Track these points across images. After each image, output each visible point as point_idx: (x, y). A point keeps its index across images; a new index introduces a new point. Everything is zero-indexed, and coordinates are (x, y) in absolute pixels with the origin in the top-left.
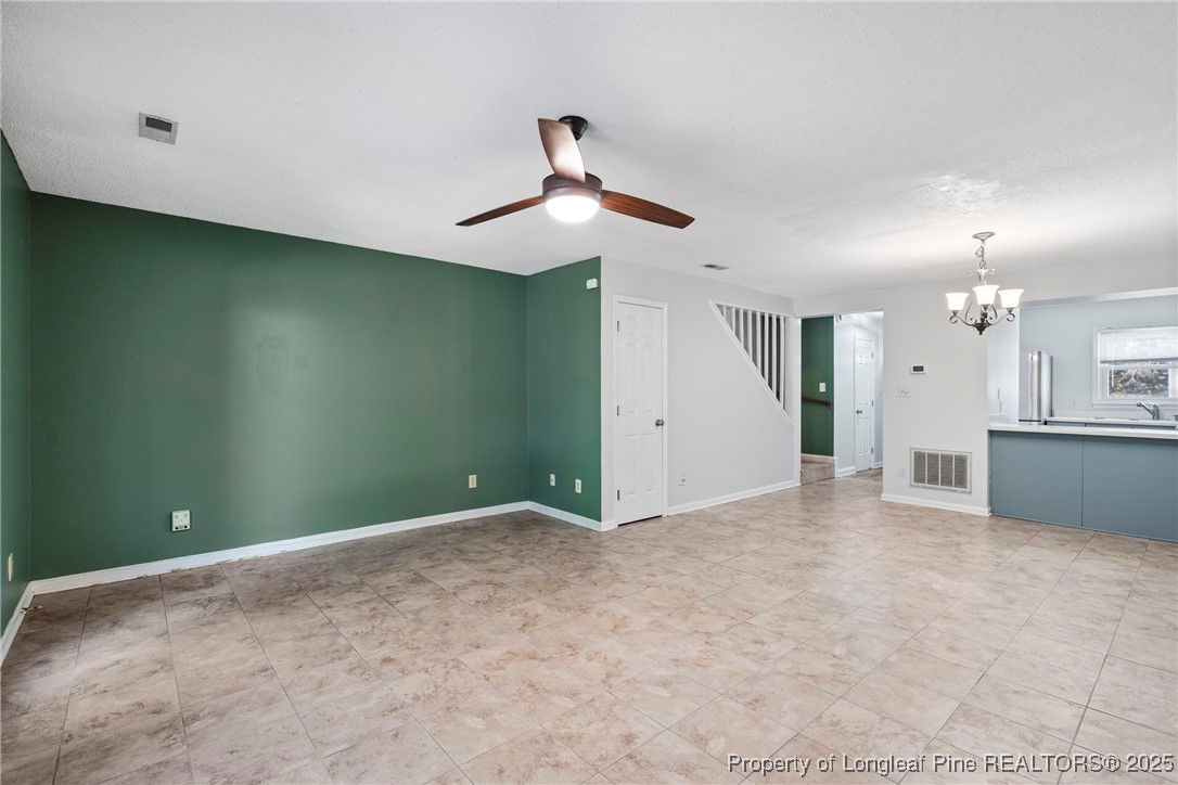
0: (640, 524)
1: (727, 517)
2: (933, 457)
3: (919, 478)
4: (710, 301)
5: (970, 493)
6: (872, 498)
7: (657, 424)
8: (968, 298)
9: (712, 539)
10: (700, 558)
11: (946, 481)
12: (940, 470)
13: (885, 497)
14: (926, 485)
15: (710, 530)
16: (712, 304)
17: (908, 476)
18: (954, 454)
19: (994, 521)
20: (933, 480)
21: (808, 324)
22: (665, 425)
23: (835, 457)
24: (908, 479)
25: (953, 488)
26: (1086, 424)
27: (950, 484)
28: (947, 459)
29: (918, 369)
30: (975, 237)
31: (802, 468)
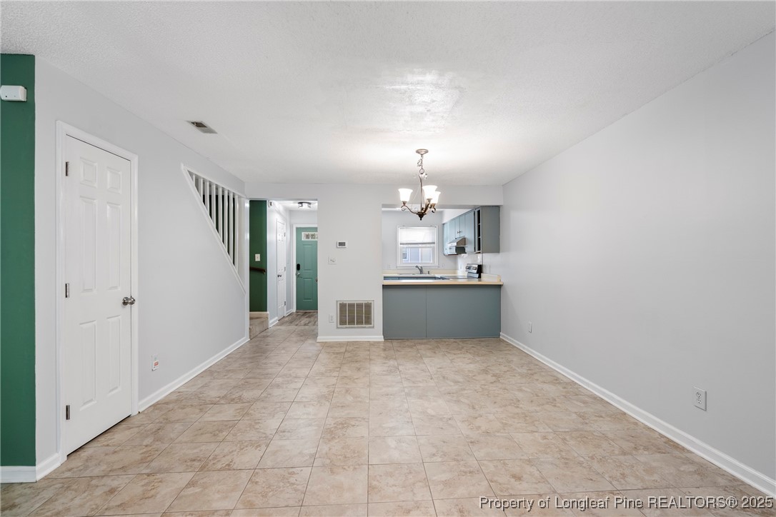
0: (102, 439)
1: (213, 394)
2: (351, 306)
3: (342, 322)
4: (182, 165)
5: (373, 327)
6: (310, 341)
7: (125, 303)
8: (412, 193)
9: (221, 431)
10: (228, 467)
11: (360, 322)
12: (354, 314)
13: (320, 338)
14: (347, 326)
15: (208, 417)
16: (184, 169)
17: (335, 321)
18: (364, 302)
19: (389, 344)
20: (352, 322)
21: (254, 204)
22: (136, 303)
23: (268, 312)
24: (335, 323)
25: (364, 326)
26: (399, 278)
27: (362, 323)
28: (359, 306)
29: (342, 244)
30: (418, 152)
31: (250, 325)
